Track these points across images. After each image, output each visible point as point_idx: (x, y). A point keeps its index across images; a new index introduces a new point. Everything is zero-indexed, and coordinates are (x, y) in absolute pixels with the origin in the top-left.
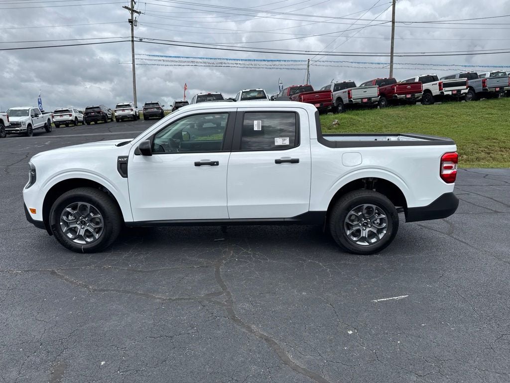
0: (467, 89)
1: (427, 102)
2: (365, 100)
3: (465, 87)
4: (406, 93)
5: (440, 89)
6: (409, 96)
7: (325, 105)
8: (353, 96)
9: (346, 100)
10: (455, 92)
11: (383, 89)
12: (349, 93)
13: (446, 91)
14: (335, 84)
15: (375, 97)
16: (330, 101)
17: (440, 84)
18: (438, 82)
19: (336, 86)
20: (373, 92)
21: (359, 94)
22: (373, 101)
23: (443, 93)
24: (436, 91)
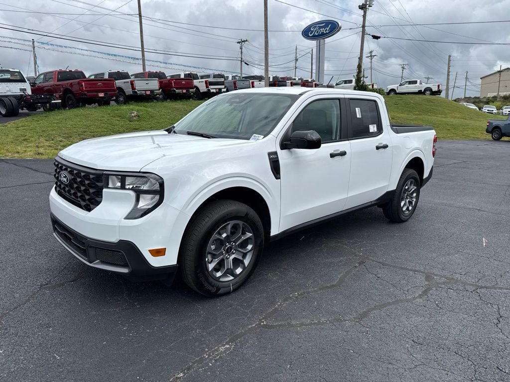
0: (225, 88)
1: (196, 98)
2: (148, 93)
3: (223, 87)
4: (182, 88)
5: (207, 87)
6: (184, 91)
7: (110, 94)
8: (136, 88)
9: (128, 91)
10: (217, 90)
11: (162, 82)
12: (132, 83)
13: (212, 89)
14: (109, 73)
15: (157, 90)
16: (114, 90)
17: (206, 82)
18: (204, 80)
19: (110, 74)
20: (154, 85)
21: (142, 86)
22: (155, 94)
23: (209, 90)
24: (203, 88)
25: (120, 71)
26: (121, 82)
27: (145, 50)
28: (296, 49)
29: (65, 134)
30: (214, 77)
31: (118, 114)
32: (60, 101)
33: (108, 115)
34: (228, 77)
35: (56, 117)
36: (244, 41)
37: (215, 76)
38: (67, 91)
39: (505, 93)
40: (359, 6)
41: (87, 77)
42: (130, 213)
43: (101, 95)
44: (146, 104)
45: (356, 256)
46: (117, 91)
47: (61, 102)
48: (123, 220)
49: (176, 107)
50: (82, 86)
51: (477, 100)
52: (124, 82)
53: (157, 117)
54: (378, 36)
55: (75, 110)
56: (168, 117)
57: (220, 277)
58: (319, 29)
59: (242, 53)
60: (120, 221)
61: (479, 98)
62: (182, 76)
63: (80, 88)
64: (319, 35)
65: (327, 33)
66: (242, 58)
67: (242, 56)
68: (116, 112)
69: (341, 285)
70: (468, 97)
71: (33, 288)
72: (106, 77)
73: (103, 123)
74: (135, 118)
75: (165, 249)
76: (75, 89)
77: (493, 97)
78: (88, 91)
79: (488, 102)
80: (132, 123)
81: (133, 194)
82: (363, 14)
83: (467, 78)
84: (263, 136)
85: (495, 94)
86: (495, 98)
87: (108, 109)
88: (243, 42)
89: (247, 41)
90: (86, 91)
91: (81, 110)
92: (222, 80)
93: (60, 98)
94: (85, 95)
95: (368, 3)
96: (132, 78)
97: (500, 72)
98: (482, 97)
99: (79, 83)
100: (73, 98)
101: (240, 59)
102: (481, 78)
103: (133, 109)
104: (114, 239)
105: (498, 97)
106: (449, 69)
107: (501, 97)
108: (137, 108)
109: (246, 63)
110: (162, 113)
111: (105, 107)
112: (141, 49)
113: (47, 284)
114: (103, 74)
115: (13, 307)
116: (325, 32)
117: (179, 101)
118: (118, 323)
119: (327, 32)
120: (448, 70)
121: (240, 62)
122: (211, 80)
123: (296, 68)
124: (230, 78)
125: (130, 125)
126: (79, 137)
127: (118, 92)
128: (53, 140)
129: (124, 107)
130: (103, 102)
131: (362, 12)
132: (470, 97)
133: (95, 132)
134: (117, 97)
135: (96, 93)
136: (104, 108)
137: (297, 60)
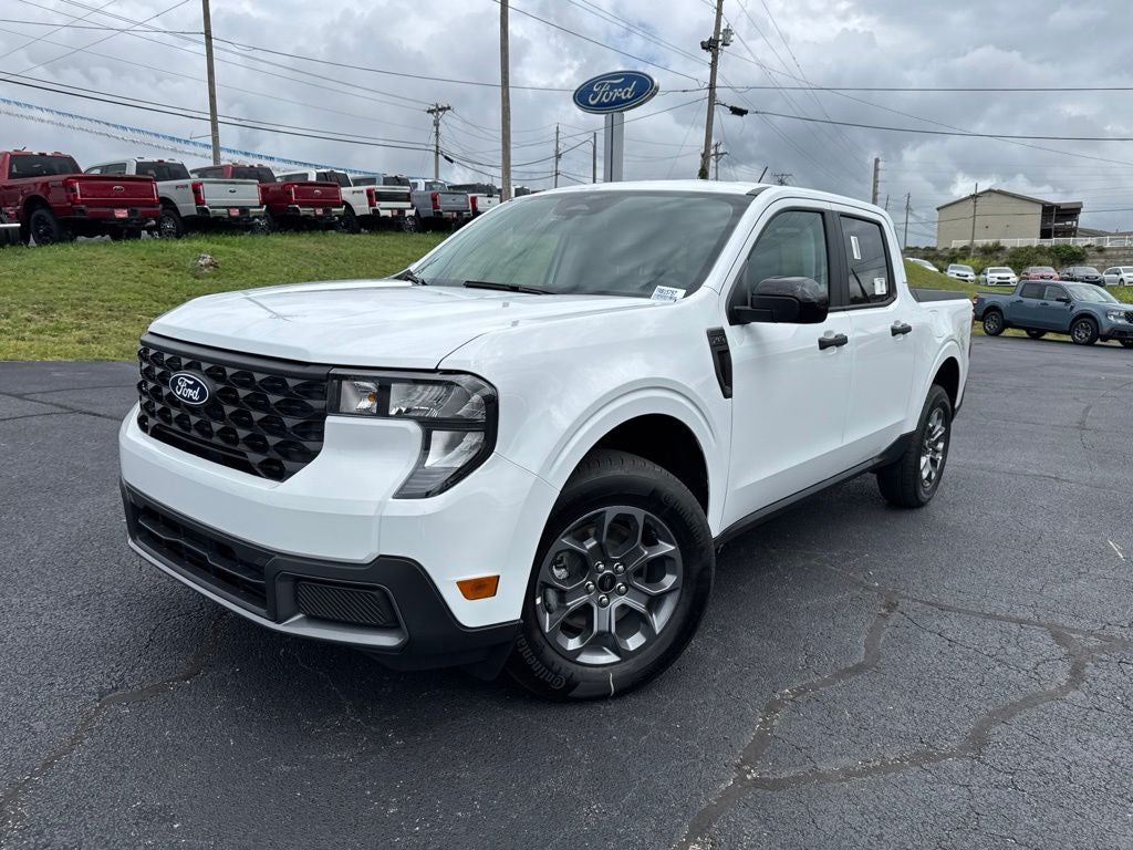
0: (412, 208)
1: (345, 227)
2: (235, 213)
3: (408, 205)
4: (313, 205)
5: (371, 204)
6: (320, 212)
7: (143, 213)
8: (206, 200)
9: (187, 207)
10: (395, 213)
11: (268, 189)
12: (196, 189)
13: (382, 209)
14: (138, 163)
15: (255, 207)
16: (152, 204)
17: (369, 193)
18: (364, 188)
19: (141, 167)
20: (248, 195)
21: (219, 196)
22: (251, 216)
23: (376, 211)
24: (361, 207)
25: (166, 160)
26: (170, 186)
27: (219, 119)
28: (558, 133)
29: (38, 303)
30: (385, 184)
31: (165, 261)
32: (19, 225)
33: (141, 263)
34: (415, 185)
35: (11, 264)
36: (443, 109)
37: (387, 181)
38: (33, 202)
39: (985, 241)
40: (702, 43)
41: (83, 170)
42: (407, 482)
43: (122, 214)
44: (229, 238)
45: (866, 588)
46: (161, 206)
47: (19, 228)
48: (391, 500)
49: (301, 246)
50: (74, 190)
51: (931, 254)
52: (177, 187)
53: (258, 270)
54: (744, 108)
55: (56, 247)
56: (286, 269)
57: (578, 652)
58: (611, 89)
59: (437, 134)
60: (381, 505)
61: (934, 249)
62: (312, 178)
63: (68, 196)
64: (611, 104)
65: (627, 100)
66: (437, 147)
67: (437, 141)
68: (160, 254)
69: (878, 664)
70: (913, 246)
71: (80, 702)
72: (131, 171)
73: (131, 280)
74: (206, 270)
75: (498, 577)
76: (57, 197)
77: (962, 249)
78: (90, 204)
79: (955, 257)
80: (200, 281)
81: (414, 428)
82: (710, 60)
83: (908, 208)
84: (684, 291)
85: (965, 242)
86: (966, 250)
87: (140, 248)
88: (440, 110)
89: (449, 108)
90: (83, 202)
91: (72, 249)
92: (406, 189)
93: (17, 218)
94: (82, 211)
95: (721, 37)
96: (194, 177)
97: (974, 197)
98: (940, 248)
99: (67, 185)
100: (49, 218)
101: (434, 148)
102: (938, 209)
103: (203, 249)
104: (361, 553)
105: (973, 249)
106: (875, 186)
107: (978, 248)
108: (210, 246)
109: (446, 158)
110: (271, 260)
111: (130, 243)
112: (209, 117)
113: (116, 689)
114: (123, 166)
115: (40, 763)
116: (623, 97)
117: (307, 235)
118: (366, 796)
119: (629, 96)
120: (874, 190)
121: (433, 154)
122: (379, 188)
123: (557, 174)
124: (421, 187)
125: (197, 285)
126: (74, 312)
127: (163, 209)
128: (7, 316)
129: (180, 244)
130: (125, 231)
131: (708, 56)
132: (917, 248)
133: (114, 299)
134: (160, 221)
135: (108, 210)
136: (127, 245)
137: (558, 156)
